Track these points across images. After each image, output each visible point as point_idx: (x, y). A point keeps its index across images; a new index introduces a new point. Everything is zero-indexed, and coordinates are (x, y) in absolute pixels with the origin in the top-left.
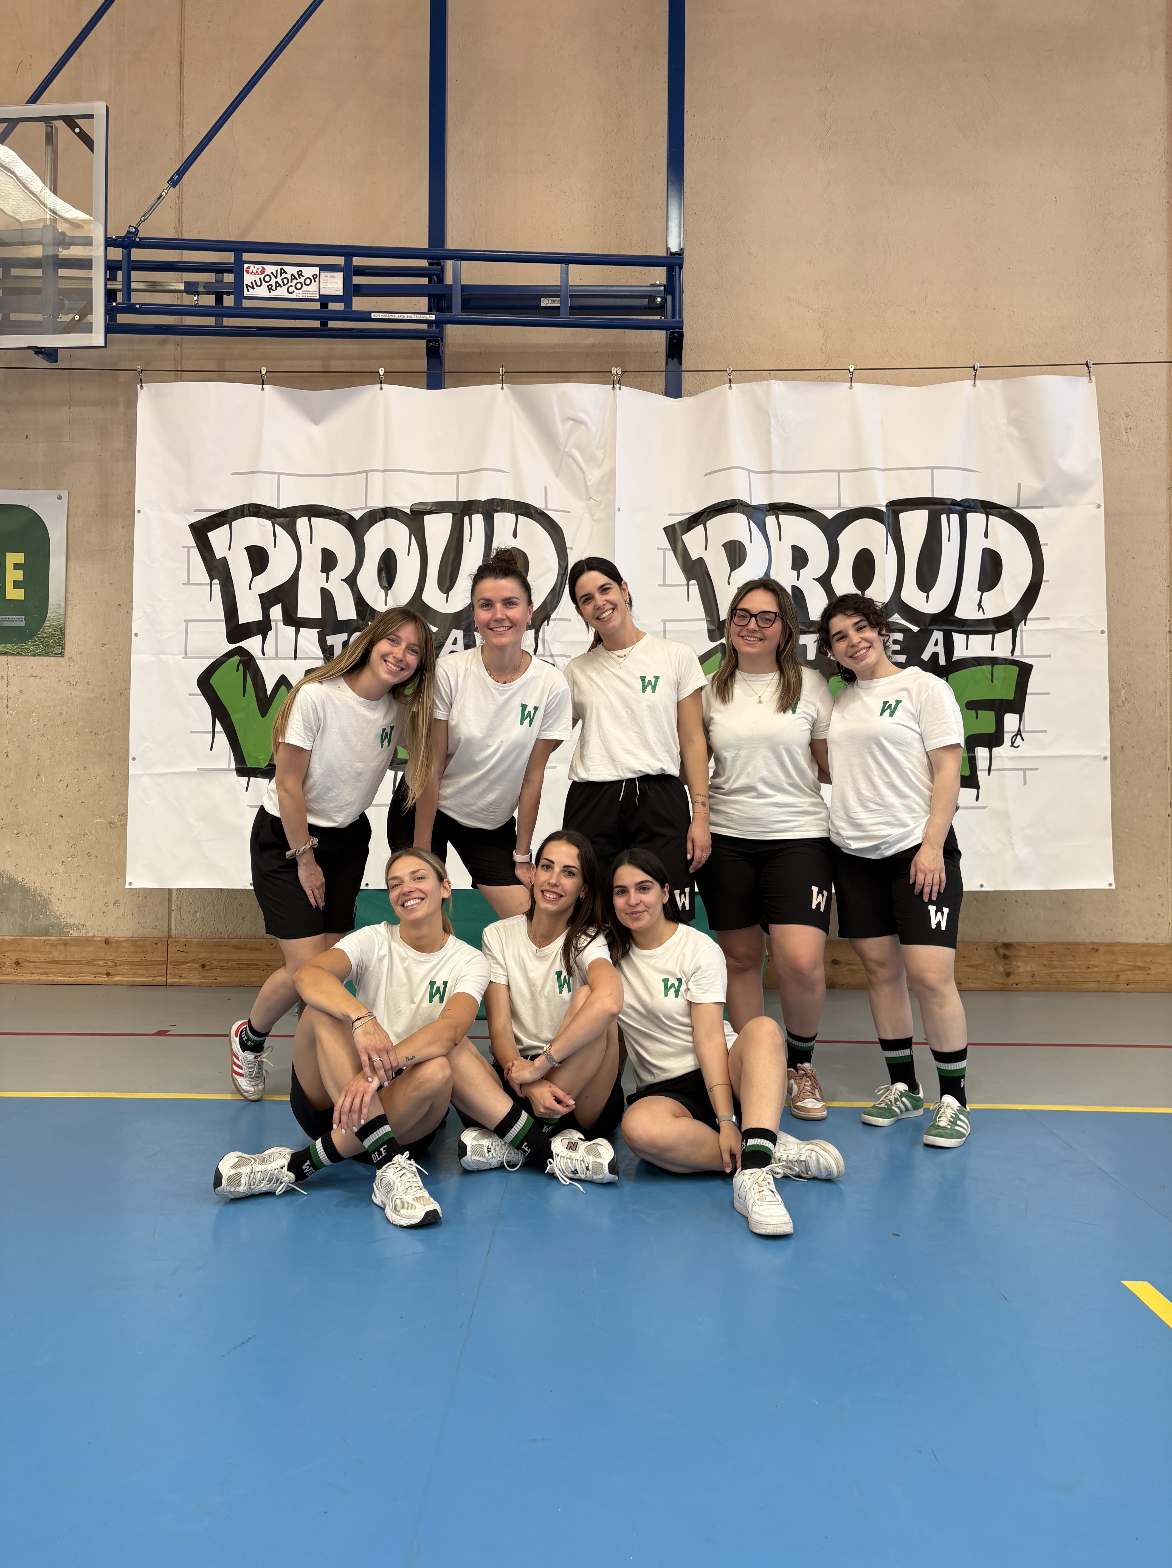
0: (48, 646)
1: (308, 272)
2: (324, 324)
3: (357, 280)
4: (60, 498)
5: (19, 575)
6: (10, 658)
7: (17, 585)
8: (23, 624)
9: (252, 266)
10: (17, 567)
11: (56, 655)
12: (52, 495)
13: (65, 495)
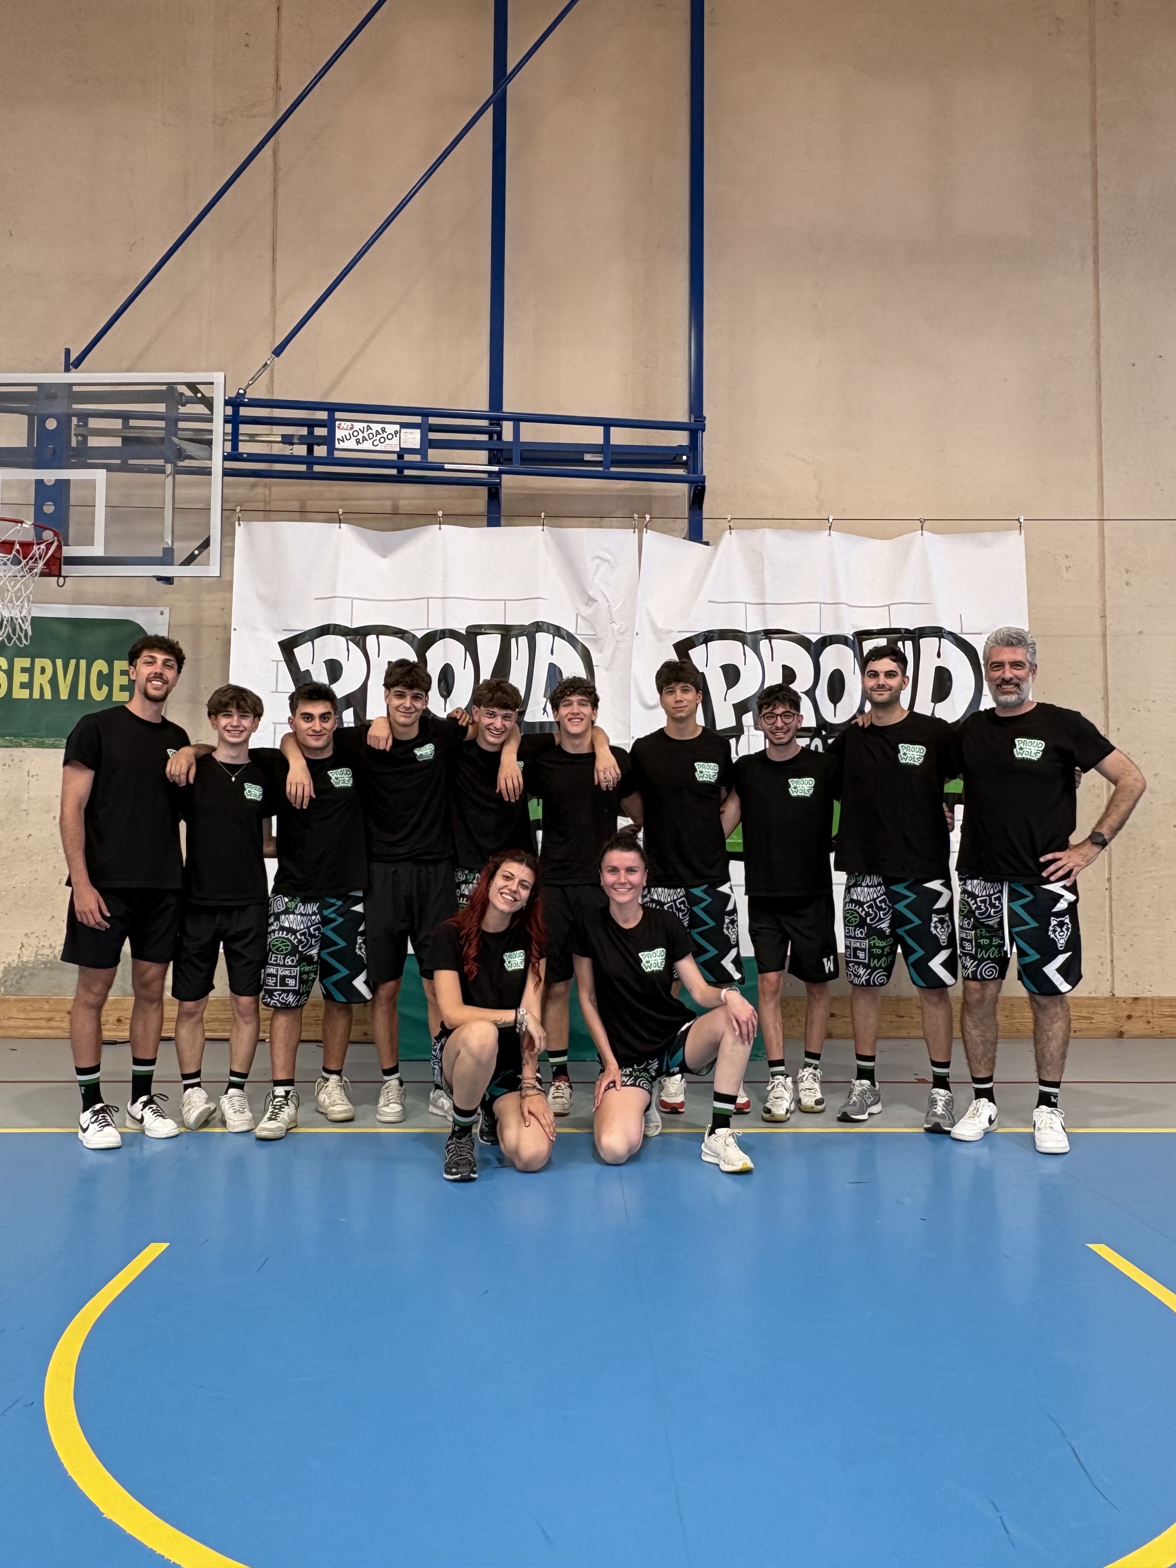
1: (391, 429)
2: (400, 471)
3: (432, 436)
4: (162, 614)
5: (124, 680)
7: (122, 688)
9: (343, 423)
10: (123, 673)
12: (155, 611)
13: (166, 611)
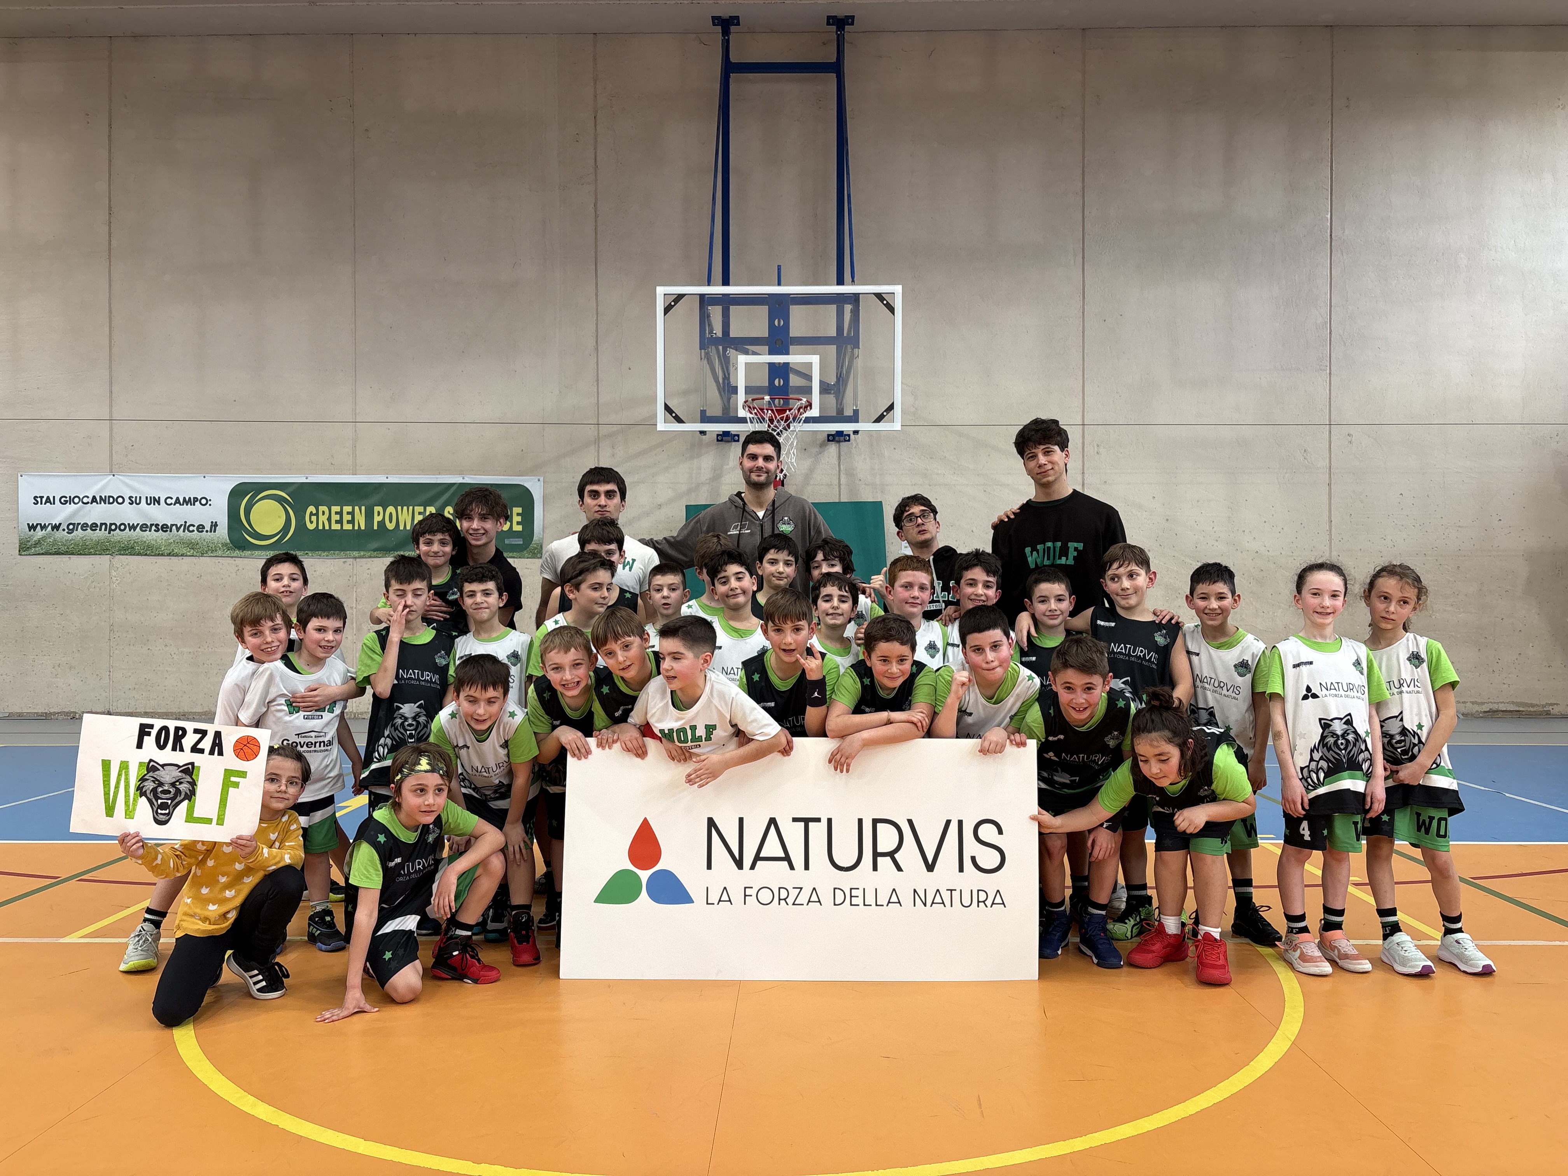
0: (534, 553)
4: (539, 480)
5: (519, 519)
6: (515, 560)
7: (518, 523)
8: (522, 543)
10: (518, 514)
11: (538, 558)
12: (536, 479)
13: (542, 479)
